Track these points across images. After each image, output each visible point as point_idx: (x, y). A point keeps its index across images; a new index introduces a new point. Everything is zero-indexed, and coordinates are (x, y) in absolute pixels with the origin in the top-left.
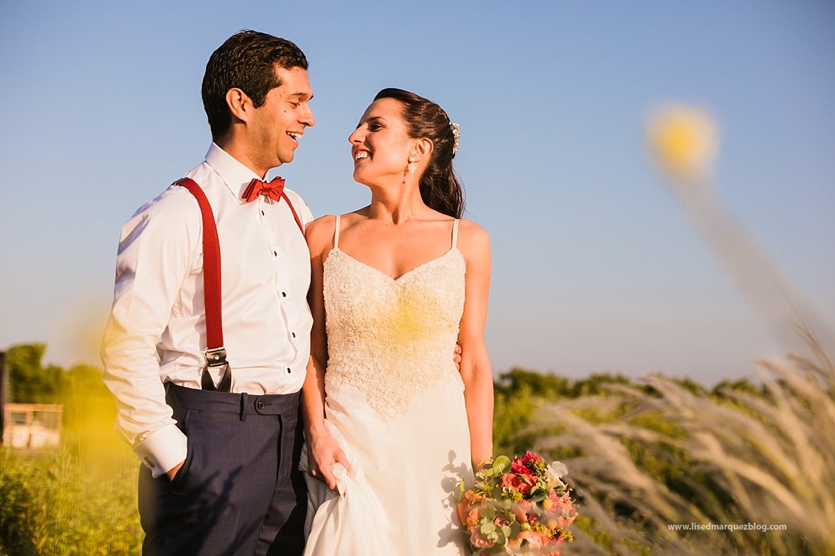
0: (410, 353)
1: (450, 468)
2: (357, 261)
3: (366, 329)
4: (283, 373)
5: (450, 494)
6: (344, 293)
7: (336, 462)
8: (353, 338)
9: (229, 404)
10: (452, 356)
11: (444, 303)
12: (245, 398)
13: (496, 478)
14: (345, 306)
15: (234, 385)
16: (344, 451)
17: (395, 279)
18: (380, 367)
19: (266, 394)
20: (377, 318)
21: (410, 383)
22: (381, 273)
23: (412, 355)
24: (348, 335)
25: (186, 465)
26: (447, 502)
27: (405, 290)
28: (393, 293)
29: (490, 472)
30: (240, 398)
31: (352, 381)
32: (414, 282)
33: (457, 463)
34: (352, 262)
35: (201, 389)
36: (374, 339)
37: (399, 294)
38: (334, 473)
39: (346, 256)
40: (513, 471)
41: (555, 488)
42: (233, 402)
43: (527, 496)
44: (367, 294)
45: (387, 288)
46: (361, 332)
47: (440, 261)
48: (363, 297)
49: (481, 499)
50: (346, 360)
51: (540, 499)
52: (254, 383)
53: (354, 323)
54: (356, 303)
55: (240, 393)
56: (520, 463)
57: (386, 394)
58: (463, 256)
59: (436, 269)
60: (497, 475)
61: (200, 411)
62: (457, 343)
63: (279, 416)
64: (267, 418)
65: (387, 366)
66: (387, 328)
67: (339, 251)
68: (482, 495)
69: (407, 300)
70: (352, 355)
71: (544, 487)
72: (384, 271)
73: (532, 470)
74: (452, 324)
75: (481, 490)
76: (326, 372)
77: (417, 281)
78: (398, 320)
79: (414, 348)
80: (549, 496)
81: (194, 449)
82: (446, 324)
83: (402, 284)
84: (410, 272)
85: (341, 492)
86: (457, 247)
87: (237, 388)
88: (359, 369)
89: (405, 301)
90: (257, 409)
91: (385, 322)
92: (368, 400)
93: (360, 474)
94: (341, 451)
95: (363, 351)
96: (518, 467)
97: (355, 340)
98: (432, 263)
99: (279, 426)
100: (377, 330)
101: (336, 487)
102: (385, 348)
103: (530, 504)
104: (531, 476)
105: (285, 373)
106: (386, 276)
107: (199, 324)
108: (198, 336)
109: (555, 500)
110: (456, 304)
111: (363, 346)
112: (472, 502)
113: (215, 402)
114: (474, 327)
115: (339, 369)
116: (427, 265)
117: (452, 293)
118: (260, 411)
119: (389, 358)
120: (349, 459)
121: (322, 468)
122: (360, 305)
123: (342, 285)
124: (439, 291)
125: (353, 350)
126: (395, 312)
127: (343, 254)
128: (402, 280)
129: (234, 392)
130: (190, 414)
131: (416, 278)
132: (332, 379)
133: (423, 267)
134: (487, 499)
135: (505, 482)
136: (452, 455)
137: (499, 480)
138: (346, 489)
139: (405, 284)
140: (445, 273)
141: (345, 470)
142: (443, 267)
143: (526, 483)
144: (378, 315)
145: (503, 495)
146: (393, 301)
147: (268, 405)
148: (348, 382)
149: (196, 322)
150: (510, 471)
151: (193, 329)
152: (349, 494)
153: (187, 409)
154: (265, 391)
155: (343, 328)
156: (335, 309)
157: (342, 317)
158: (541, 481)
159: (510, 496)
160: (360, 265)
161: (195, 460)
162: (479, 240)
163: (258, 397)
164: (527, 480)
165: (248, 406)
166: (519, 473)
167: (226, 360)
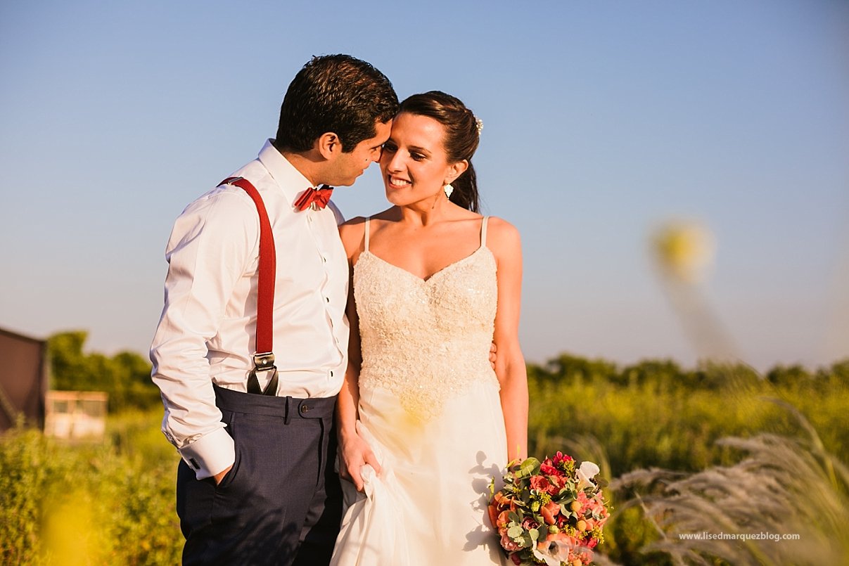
0: (443, 354)
1: (480, 469)
2: (387, 264)
3: (397, 331)
4: (326, 377)
5: (481, 495)
6: (375, 295)
7: (366, 463)
8: (386, 341)
9: (274, 407)
10: (488, 356)
11: (474, 302)
12: (290, 402)
13: (525, 480)
14: (376, 308)
15: (280, 389)
16: (374, 452)
17: (426, 279)
18: (413, 369)
19: (311, 397)
20: (409, 320)
21: (444, 384)
22: (411, 275)
23: (444, 356)
24: (380, 338)
25: (234, 469)
26: (477, 504)
27: (435, 290)
28: (424, 294)
29: (518, 474)
30: (285, 402)
31: (385, 384)
32: (444, 282)
33: (487, 464)
34: (382, 264)
35: (246, 392)
36: (405, 340)
37: (429, 295)
38: (363, 475)
39: (377, 258)
40: (543, 473)
41: (585, 490)
42: (278, 406)
43: (556, 498)
44: (397, 295)
45: (417, 289)
46: (391, 334)
47: (470, 260)
48: (393, 298)
49: (510, 501)
50: (379, 363)
51: (568, 502)
52: (300, 388)
53: (385, 325)
54: (386, 305)
55: (285, 396)
56: (550, 464)
57: (420, 397)
58: (494, 254)
59: (466, 267)
60: (526, 477)
61: (245, 414)
62: (493, 342)
63: (321, 419)
64: (310, 421)
65: (420, 368)
66: (418, 330)
67: (370, 253)
68: (510, 498)
69: (437, 301)
70: (385, 357)
71: (572, 488)
72: (414, 273)
73: (561, 471)
74: (485, 322)
75: (510, 493)
76: (359, 374)
77: (447, 281)
78: (430, 322)
79: (447, 349)
80: (576, 498)
81: (242, 453)
82: (478, 323)
83: (431, 285)
84: (440, 272)
85: (368, 494)
86: (486, 246)
87: (282, 392)
88: (393, 371)
89: (435, 302)
90: (301, 413)
91: (416, 324)
92: (402, 403)
93: (390, 476)
94: (371, 452)
95: (395, 354)
96: (548, 468)
97: (387, 343)
98: (462, 263)
99: (321, 429)
100: (408, 333)
101: (363, 490)
102: (418, 350)
103: (558, 507)
104: (561, 477)
105: (328, 377)
106: (416, 277)
107: (249, 326)
108: (248, 337)
109: (584, 502)
110: (488, 302)
111: (396, 348)
112: (500, 504)
113: (260, 405)
114: (507, 326)
115: (372, 371)
116: (456, 264)
117: (483, 292)
118: (302, 414)
119: (421, 360)
120: (380, 461)
121: (350, 470)
122: (391, 307)
123: (372, 287)
124: (470, 290)
125: (386, 353)
126: (425, 312)
127: (374, 256)
128: (432, 281)
129: (280, 395)
130: (236, 418)
131: (446, 278)
132: (365, 382)
133: (452, 267)
134: (516, 502)
135: (534, 485)
136: (481, 457)
137: (527, 481)
138: (374, 490)
139: (435, 284)
140: (475, 271)
141: (374, 472)
142: (472, 266)
143: (554, 485)
144: (409, 317)
145: (531, 497)
146: (423, 302)
147: (311, 409)
148: (381, 384)
149: (247, 322)
150: (539, 472)
151: (243, 329)
152: (377, 496)
153: (232, 412)
154: (309, 395)
155: (374, 331)
156: (366, 312)
157: (373, 319)
158: (570, 482)
159: (538, 498)
160: (390, 267)
161: (242, 464)
162: (509, 238)
163: (302, 400)
164: (555, 482)
165: (293, 409)
166: (549, 475)
167: (274, 364)
